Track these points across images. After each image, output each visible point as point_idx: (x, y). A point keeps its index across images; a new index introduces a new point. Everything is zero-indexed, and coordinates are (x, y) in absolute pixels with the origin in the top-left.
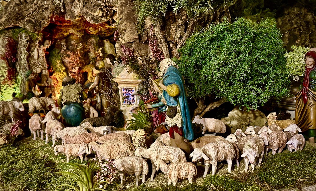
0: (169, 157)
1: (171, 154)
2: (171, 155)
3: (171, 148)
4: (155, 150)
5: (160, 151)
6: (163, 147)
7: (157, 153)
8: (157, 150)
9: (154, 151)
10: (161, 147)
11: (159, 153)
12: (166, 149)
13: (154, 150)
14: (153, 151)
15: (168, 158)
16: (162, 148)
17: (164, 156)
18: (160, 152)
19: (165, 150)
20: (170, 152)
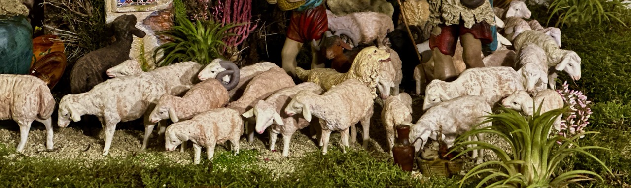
0: (506, 87)
1: (507, 80)
2: (510, 82)
3: (501, 70)
4: (473, 78)
5: (483, 79)
6: (486, 71)
7: (480, 85)
8: (478, 79)
9: (473, 82)
10: (482, 71)
11: (482, 84)
12: (494, 72)
13: (471, 80)
14: (471, 83)
15: (504, 89)
16: (485, 73)
17: (495, 89)
18: (483, 81)
19: (492, 75)
20: (505, 77)
